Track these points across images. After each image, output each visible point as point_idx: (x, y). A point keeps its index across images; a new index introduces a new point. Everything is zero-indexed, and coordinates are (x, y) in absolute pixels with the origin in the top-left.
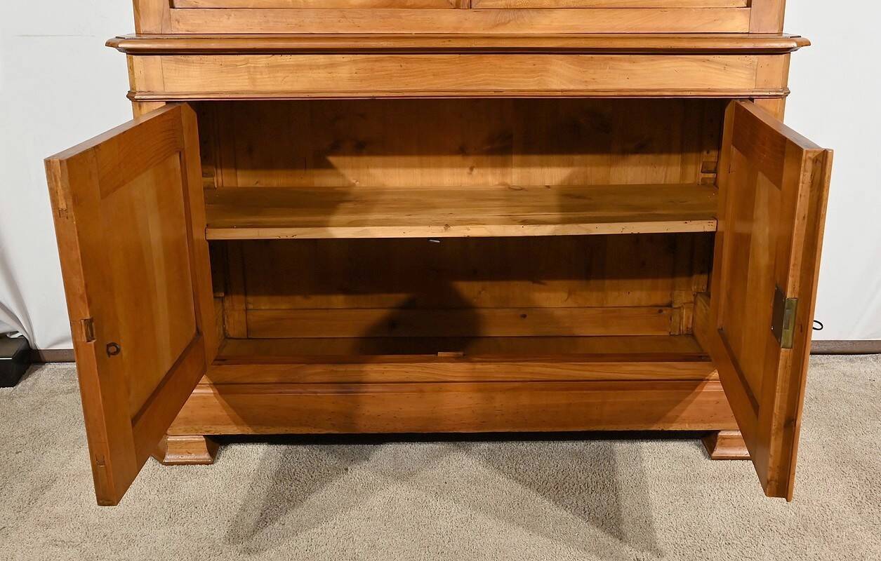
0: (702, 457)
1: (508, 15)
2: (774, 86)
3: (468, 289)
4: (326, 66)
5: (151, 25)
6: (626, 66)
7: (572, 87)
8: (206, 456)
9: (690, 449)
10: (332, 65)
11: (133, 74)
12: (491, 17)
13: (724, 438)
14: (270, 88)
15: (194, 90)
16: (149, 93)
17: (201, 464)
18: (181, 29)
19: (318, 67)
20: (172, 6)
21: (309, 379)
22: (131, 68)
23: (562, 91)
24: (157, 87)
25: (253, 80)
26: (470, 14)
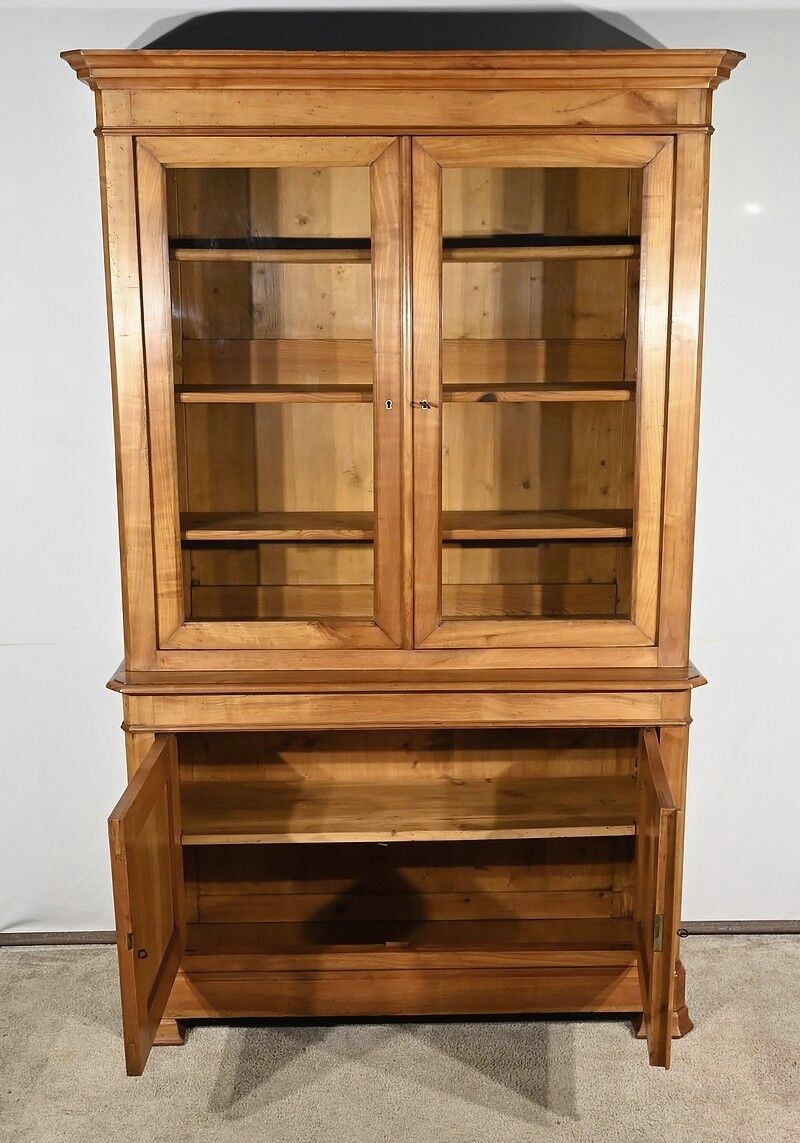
0: (629, 1037)
1: (447, 654)
2: (678, 717)
3: (413, 875)
4: (291, 704)
5: (139, 664)
6: (549, 702)
7: (501, 719)
8: (177, 1038)
9: (619, 1029)
10: (298, 703)
11: (128, 710)
12: (433, 655)
14: (243, 722)
15: (180, 723)
16: (141, 725)
17: (173, 1045)
18: (166, 667)
19: (284, 704)
20: (158, 649)
21: (271, 968)
22: (126, 705)
23: (493, 722)
24: (148, 721)
25: (230, 715)
26: (413, 654)
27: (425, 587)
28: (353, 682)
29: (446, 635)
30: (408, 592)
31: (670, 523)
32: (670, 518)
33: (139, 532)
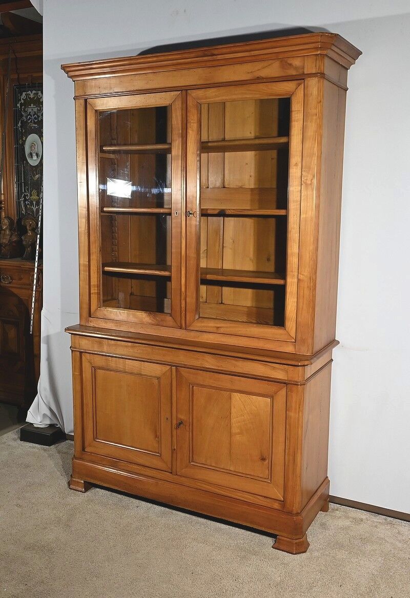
1: (199, 333)
5: (83, 322)
6: (234, 362)
7: (213, 367)
8: (83, 489)
11: (72, 342)
13: (279, 539)
16: (75, 348)
17: (81, 492)
20: (90, 316)
23: (209, 368)
24: (78, 347)
26: (183, 331)
27: (191, 300)
28: (156, 341)
29: (199, 324)
30: (183, 302)
31: (301, 278)
32: (302, 276)
33: (84, 265)
